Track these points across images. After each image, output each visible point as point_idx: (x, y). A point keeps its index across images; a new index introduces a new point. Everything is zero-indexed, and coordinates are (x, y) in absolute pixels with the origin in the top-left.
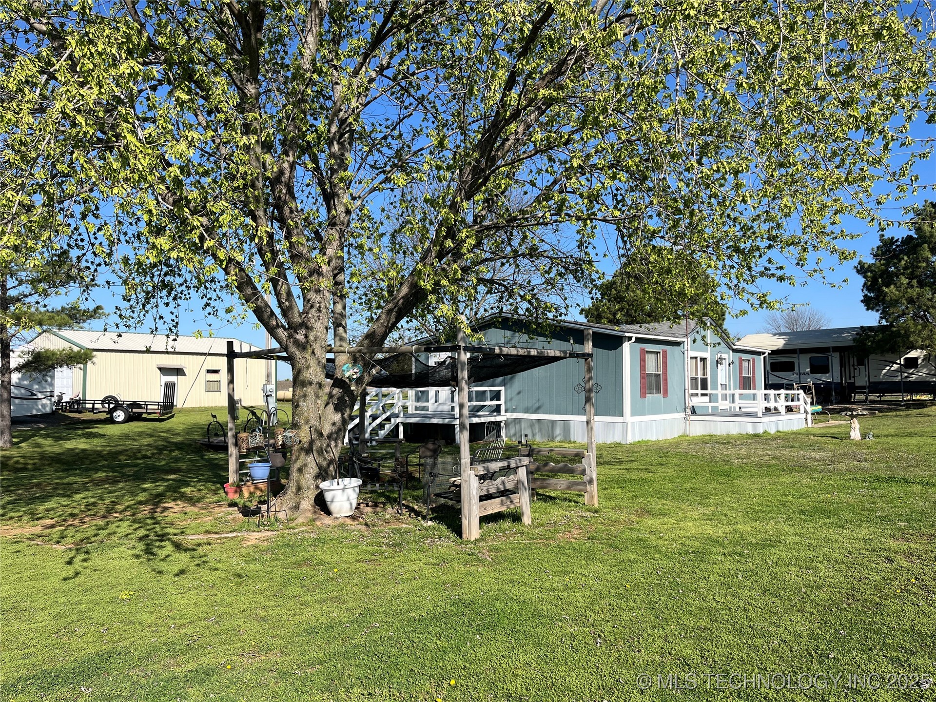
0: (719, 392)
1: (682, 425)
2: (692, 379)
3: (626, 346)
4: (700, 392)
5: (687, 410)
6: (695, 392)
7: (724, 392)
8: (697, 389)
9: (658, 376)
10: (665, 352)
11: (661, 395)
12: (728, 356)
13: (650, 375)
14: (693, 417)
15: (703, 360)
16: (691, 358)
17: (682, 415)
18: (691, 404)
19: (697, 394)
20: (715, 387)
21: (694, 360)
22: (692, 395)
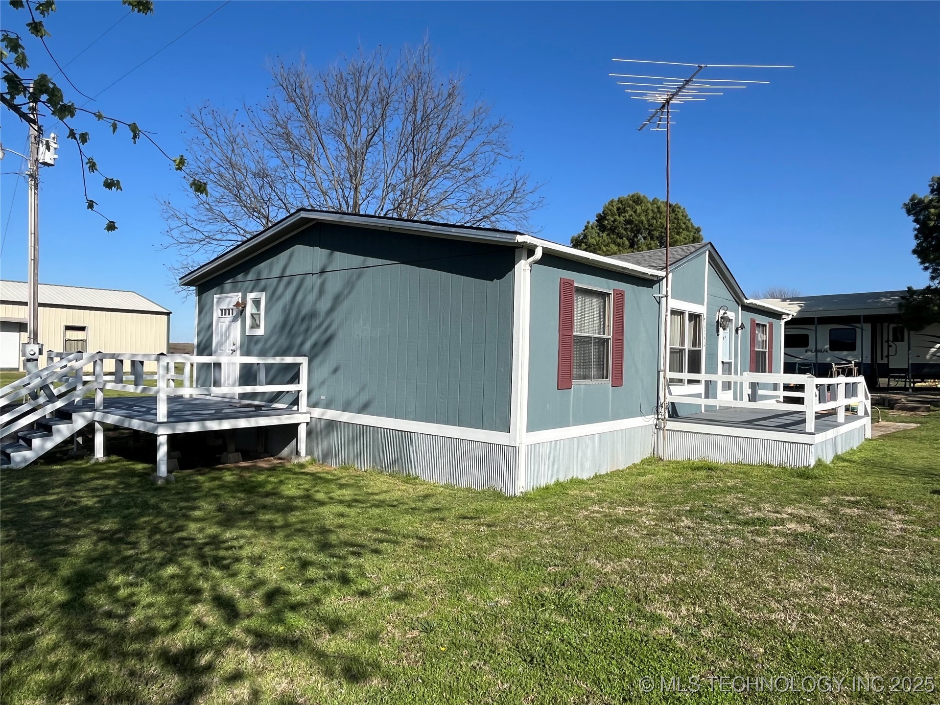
0: (719, 377)
1: (651, 439)
2: (673, 352)
3: (523, 270)
4: (686, 375)
5: (662, 410)
6: (676, 375)
7: (727, 378)
8: (681, 371)
9: (603, 342)
10: (620, 295)
11: (608, 382)
12: (736, 315)
13: (585, 341)
14: (670, 425)
15: (695, 318)
16: (674, 312)
17: (651, 420)
18: (669, 399)
19: (681, 381)
20: (712, 370)
21: (678, 318)
22: (672, 381)
